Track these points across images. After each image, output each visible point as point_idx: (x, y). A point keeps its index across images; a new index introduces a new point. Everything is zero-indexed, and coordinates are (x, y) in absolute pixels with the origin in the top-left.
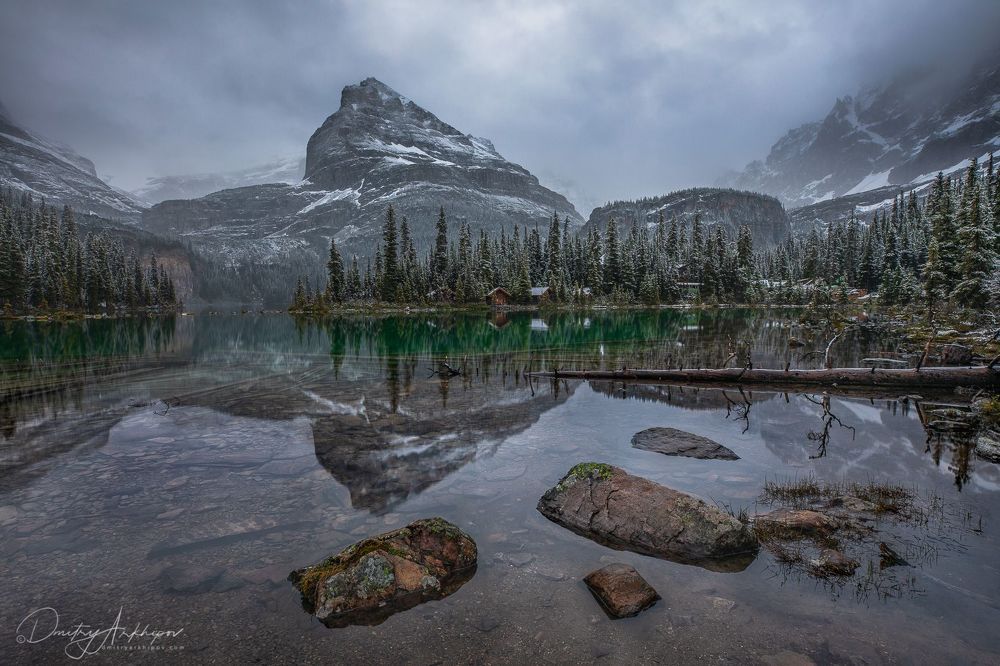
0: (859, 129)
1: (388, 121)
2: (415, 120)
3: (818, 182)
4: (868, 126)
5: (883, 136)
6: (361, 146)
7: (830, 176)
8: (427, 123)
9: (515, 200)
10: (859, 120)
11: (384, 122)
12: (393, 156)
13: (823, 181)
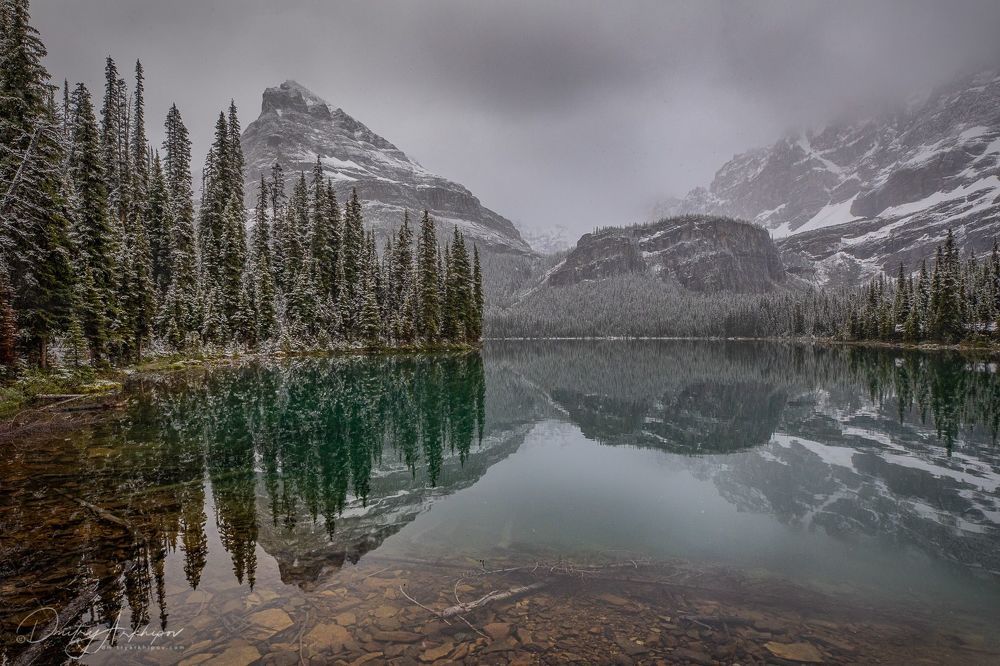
0: (813, 156)
1: (317, 131)
2: (346, 131)
3: (772, 212)
4: (822, 153)
5: (838, 164)
7: (783, 206)
8: (358, 134)
9: (468, 224)
10: (811, 146)
11: (313, 132)
12: (333, 171)
13: (777, 210)
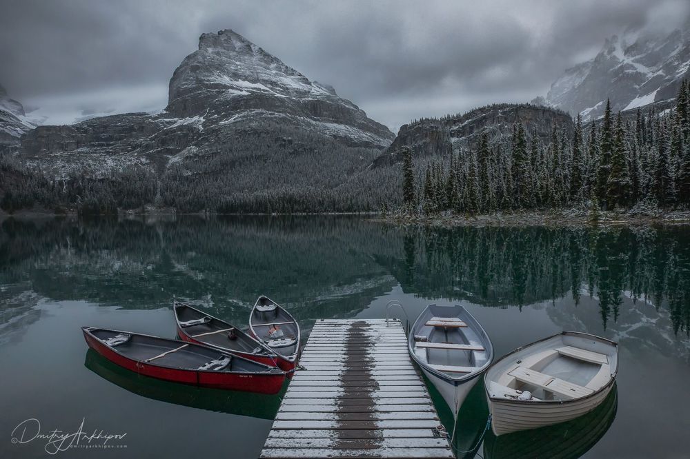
0: (625, 62)
1: (238, 63)
2: (263, 63)
4: (633, 59)
5: (647, 66)
6: (208, 81)
7: (601, 103)
8: (273, 66)
9: (342, 127)
10: (625, 54)
11: (233, 63)
12: (239, 90)
13: (595, 107)
